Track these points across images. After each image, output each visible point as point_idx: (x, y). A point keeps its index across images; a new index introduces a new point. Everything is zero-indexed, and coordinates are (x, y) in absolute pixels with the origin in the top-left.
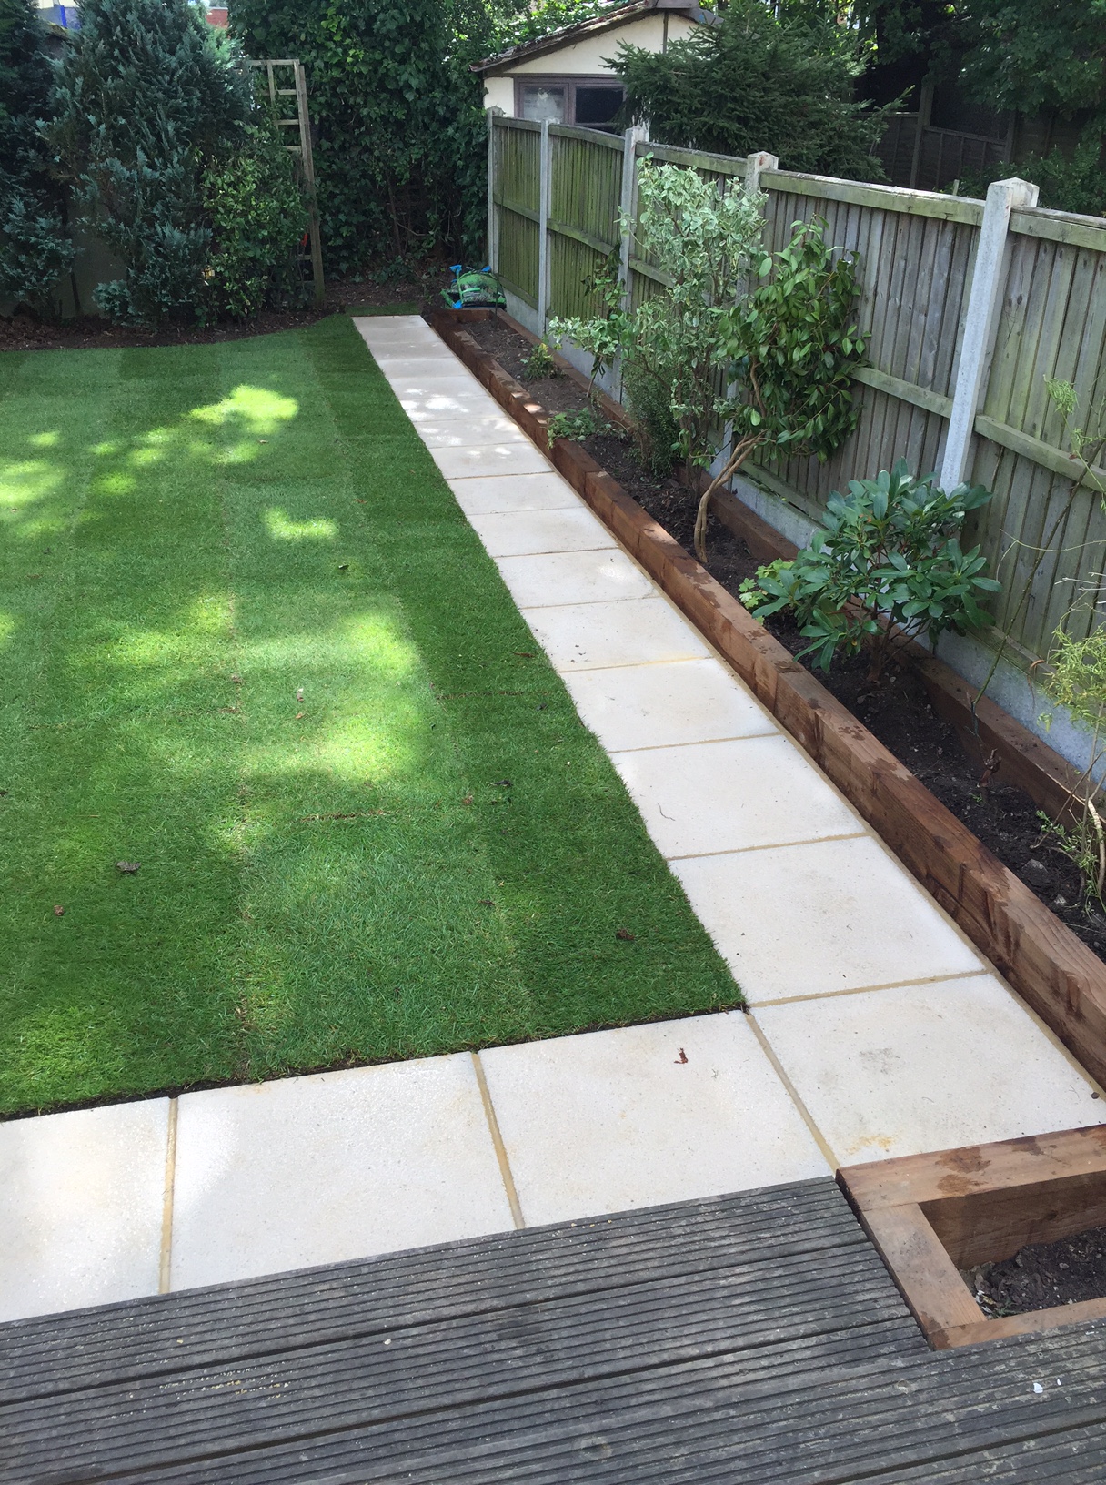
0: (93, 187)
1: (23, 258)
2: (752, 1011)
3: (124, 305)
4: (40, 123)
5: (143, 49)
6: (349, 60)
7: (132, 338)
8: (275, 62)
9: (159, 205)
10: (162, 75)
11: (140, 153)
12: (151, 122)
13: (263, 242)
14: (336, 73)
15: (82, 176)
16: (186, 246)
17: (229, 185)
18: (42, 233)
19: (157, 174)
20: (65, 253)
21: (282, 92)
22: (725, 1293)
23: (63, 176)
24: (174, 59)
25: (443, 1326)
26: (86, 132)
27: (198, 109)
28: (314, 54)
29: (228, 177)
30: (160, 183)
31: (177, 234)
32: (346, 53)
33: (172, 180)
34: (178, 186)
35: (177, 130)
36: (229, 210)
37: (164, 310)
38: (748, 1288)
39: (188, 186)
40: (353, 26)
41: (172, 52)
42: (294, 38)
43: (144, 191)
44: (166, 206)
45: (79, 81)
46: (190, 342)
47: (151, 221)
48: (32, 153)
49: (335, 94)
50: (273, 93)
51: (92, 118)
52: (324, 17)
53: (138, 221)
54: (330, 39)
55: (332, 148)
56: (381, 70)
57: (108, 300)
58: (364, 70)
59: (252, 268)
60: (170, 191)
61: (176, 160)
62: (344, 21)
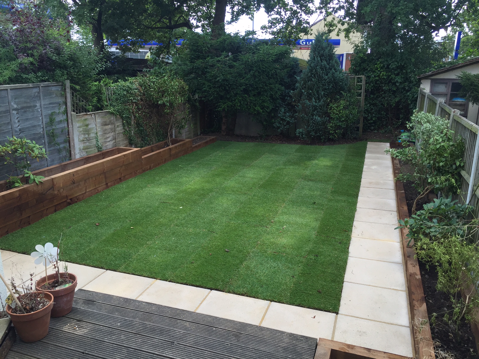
0: (300, 107)
1: (281, 122)
2: (338, 315)
3: (302, 135)
4: (292, 91)
5: (320, 75)
6: (381, 75)
7: (305, 143)
8: (357, 76)
9: (316, 112)
10: (323, 81)
11: (313, 99)
12: (318, 92)
13: (343, 121)
14: (377, 78)
15: (298, 104)
16: (321, 121)
17: (335, 107)
18: (287, 116)
19: (316, 104)
20: (291, 121)
21: (358, 84)
22: (278, 346)
23: (294, 104)
24: (327, 77)
25: (224, 330)
26: (301, 94)
27: (331, 89)
28: (372, 73)
29: (335, 105)
30: (317, 106)
31: (319, 118)
32: (381, 73)
33: (320, 106)
34: (321, 107)
35: (324, 94)
36: (334, 113)
37: (312, 137)
38: (283, 347)
39: (324, 107)
40: (384, 66)
41: (327, 75)
42: (367, 69)
43: (313, 108)
44: (317, 112)
45: (302, 82)
46: (318, 145)
47: (313, 115)
48: (289, 98)
49: (376, 83)
50: (356, 84)
51: (303, 91)
52: (376, 64)
53: (310, 115)
54: (377, 70)
55: (374, 97)
56: (390, 77)
57: (299, 133)
58: (385, 77)
59: (339, 127)
60: (319, 108)
61: (322, 100)
62: (382, 65)
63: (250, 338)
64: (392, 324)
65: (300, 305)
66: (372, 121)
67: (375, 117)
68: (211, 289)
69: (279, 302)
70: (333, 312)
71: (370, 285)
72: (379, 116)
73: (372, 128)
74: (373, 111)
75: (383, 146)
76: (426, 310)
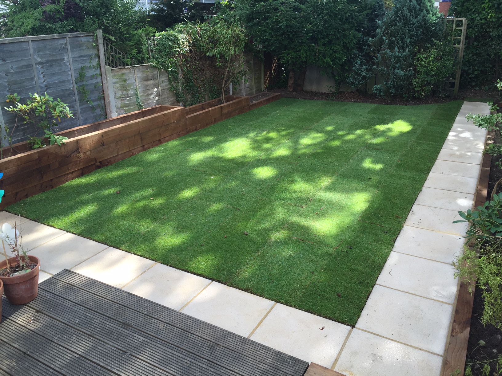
0: (380, 58)
1: (356, 77)
2: (354, 329)
3: (380, 92)
4: (370, 39)
5: (406, 18)
6: (489, 17)
7: (383, 102)
8: (457, 19)
9: (399, 64)
10: (410, 25)
11: (396, 48)
12: (402, 39)
13: (433, 75)
14: (483, 21)
15: (377, 54)
16: (404, 76)
17: (424, 58)
18: (363, 70)
19: (400, 54)
20: (367, 76)
21: (457, 28)
22: (256, 367)
23: (372, 54)
24: (415, 20)
26: (381, 42)
27: (420, 35)
28: (477, 15)
29: (424, 55)
30: (400, 57)
31: (402, 72)
32: (488, 15)
33: (405, 56)
34: (406, 58)
35: (410, 42)
36: (421, 65)
37: (392, 94)
39: (409, 58)
40: (493, 6)
41: (416, 18)
42: (471, 10)
43: (395, 60)
44: (401, 64)
45: (384, 27)
46: (400, 105)
47: (394, 68)
48: (366, 47)
49: (482, 28)
50: (454, 28)
51: (384, 38)
52: (484, 3)
53: (390, 68)
54: (484, 10)
55: (478, 45)
57: (376, 90)
58: (494, 20)
59: (428, 83)
60: (403, 60)
61: (407, 50)
62: (491, 4)
63: (227, 352)
64: (420, 349)
65: (310, 310)
66: (473, 76)
67: (478, 70)
68: (213, 280)
69: (286, 304)
70: (348, 325)
71: (407, 292)
72: (483, 69)
73: (474, 84)
74: (477, 62)
75: (483, 107)
76: (468, 339)
